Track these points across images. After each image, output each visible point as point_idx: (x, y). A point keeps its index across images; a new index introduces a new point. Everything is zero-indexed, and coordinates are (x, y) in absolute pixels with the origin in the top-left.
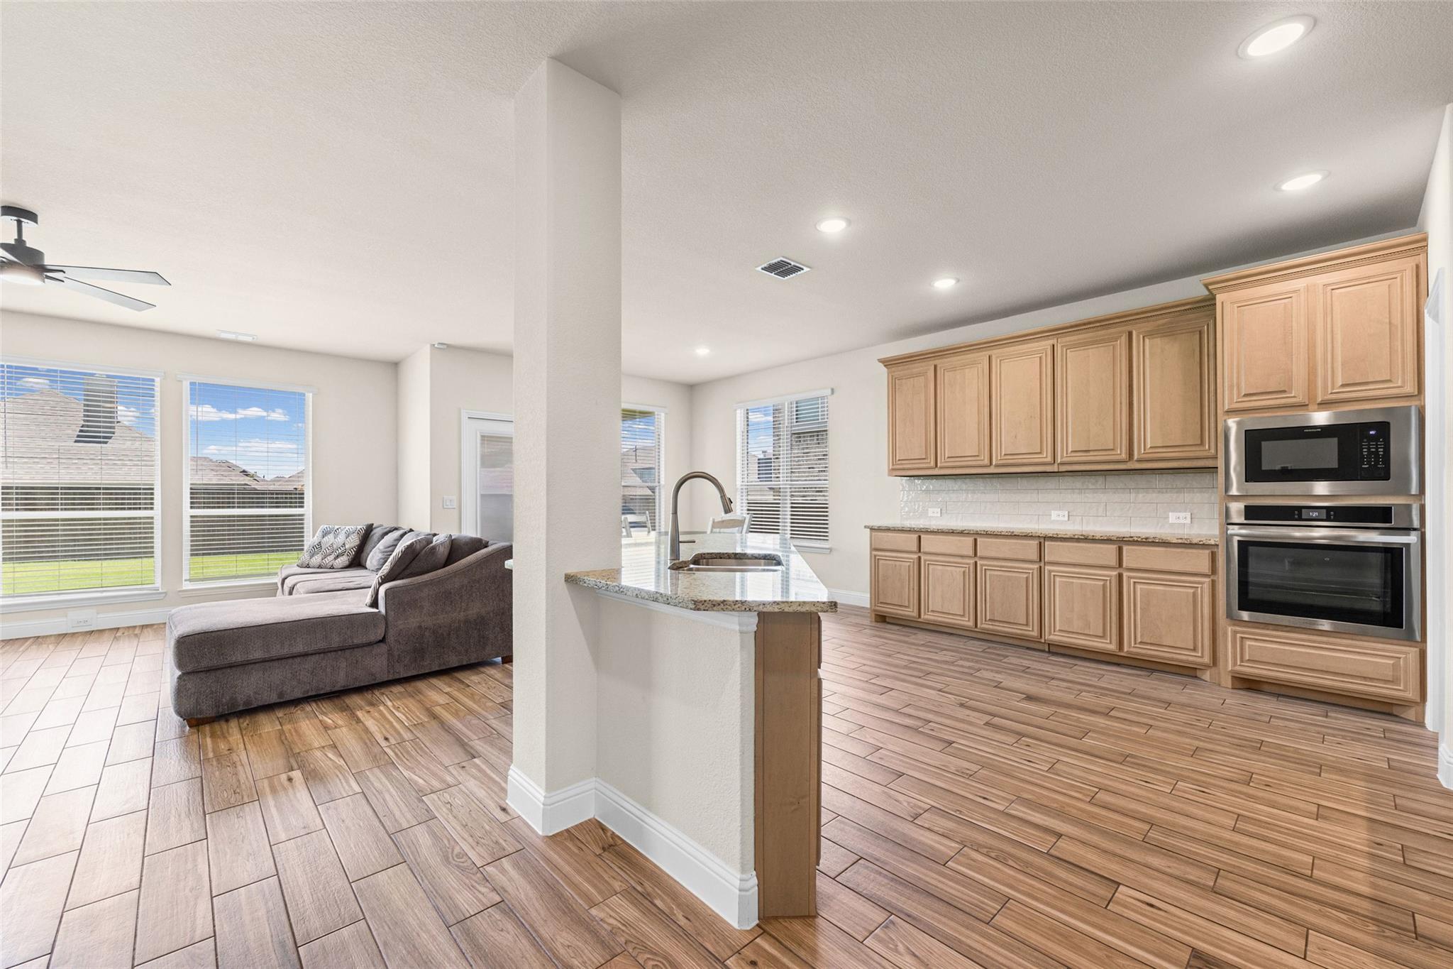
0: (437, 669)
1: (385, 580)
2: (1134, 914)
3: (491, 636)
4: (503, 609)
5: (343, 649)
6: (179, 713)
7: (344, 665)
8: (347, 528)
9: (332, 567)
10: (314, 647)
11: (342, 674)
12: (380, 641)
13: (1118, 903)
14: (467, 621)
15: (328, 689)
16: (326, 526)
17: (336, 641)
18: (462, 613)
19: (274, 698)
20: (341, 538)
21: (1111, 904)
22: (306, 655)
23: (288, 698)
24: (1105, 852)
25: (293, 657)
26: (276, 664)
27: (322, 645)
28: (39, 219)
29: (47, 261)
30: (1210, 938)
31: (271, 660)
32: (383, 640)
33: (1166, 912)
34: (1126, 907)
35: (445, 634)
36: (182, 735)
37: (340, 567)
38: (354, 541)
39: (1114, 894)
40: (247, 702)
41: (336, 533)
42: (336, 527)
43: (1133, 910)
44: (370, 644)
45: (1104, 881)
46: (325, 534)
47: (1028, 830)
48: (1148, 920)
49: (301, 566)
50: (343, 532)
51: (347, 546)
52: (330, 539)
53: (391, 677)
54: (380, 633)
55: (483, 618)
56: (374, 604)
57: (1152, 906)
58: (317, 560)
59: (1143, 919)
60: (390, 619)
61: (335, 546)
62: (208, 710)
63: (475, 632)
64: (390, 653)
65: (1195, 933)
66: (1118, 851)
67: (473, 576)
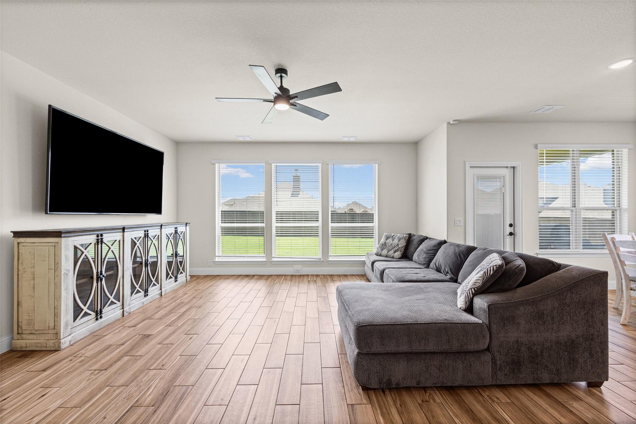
0: (531, 382)
3: (581, 361)
4: (592, 335)
5: (460, 353)
7: (461, 366)
8: (398, 235)
9: (393, 257)
10: (440, 348)
11: (460, 373)
12: (486, 349)
14: (558, 343)
15: (449, 384)
16: (387, 234)
17: (455, 345)
18: (554, 334)
20: (396, 241)
22: (435, 353)
23: (423, 385)
25: (427, 354)
27: (446, 347)
31: (412, 354)
32: (488, 349)
35: (538, 351)
37: (397, 258)
38: (403, 243)
40: (398, 383)
41: (393, 238)
42: (393, 234)
44: (478, 352)
46: (387, 238)
50: (397, 237)
51: (400, 246)
52: (390, 241)
55: (573, 342)
58: (385, 252)
61: (393, 245)
63: (566, 354)
64: (494, 362)
67: (564, 300)
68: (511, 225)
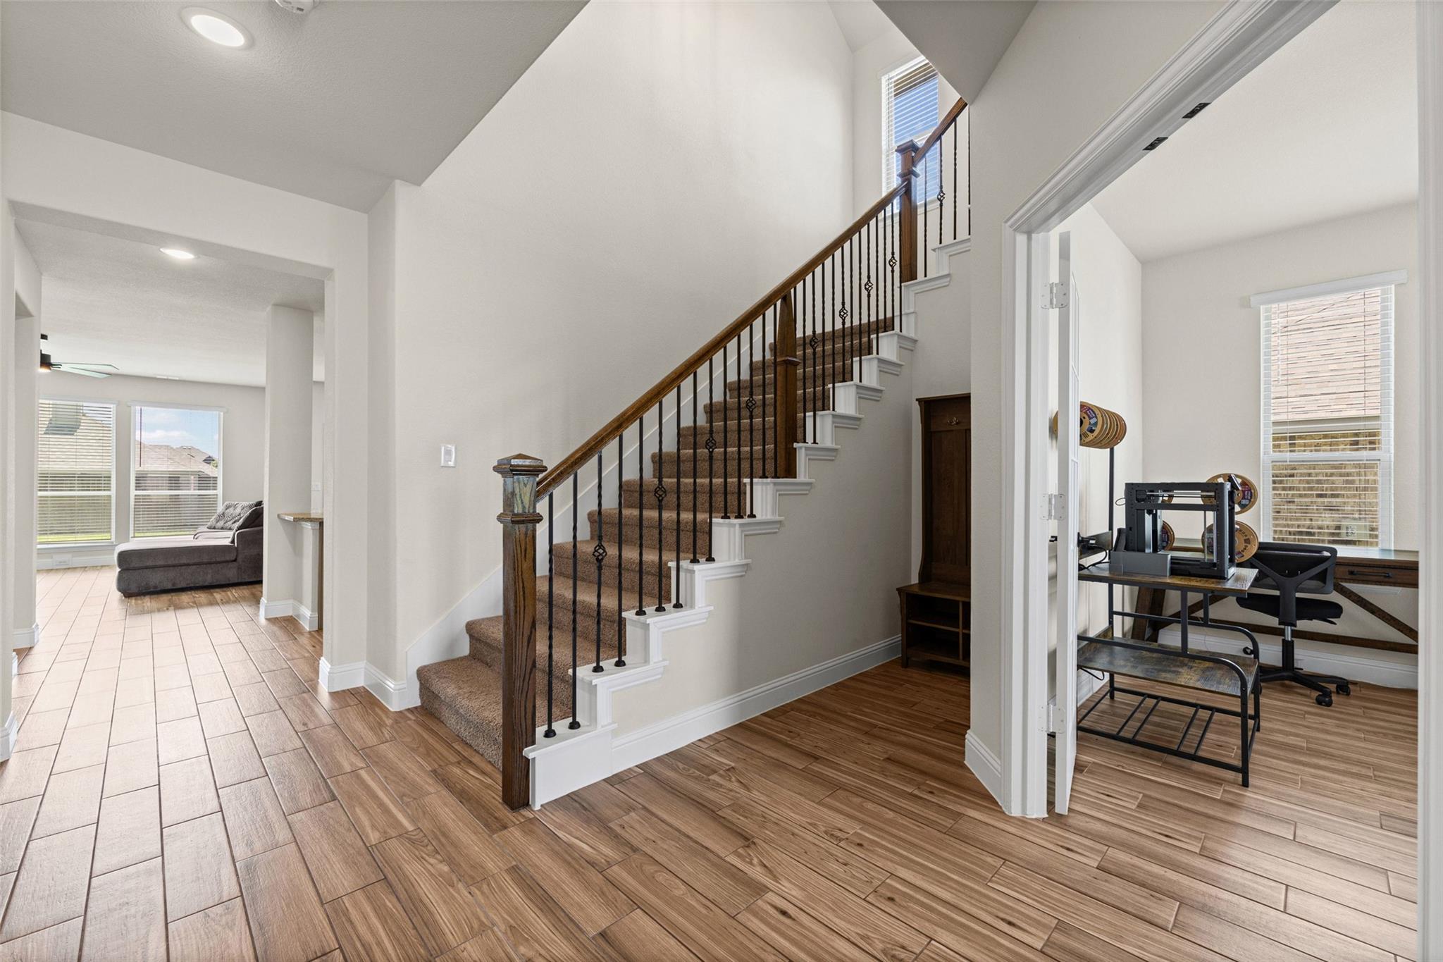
1: (239, 528)
5: (210, 563)
6: (119, 590)
7: (210, 571)
8: (243, 503)
9: (231, 529)
10: (192, 561)
11: (209, 576)
12: (233, 561)
15: (201, 584)
16: (229, 502)
17: (206, 559)
19: (169, 586)
20: (238, 510)
22: (188, 565)
23: (179, 586)
25: (181, 565)
26: (171, 568)
27: (196, 560)
28: (49, 338)
29: (52, 361)
31: (169, 566)
32: (235, 560)
36: (122, 601)
40: (155, 587)
41: (235, 506)
42: (236, 503)
44: (227, 562)
49: (209, 528)
50: (240, 506)
51: (242, 515)
52: (231, 510)
53: (240, 581)
54: (233, 556)
56: (233, 542)
58: (221, 524)
60: (239, 549)
61: (233, 516)
62: (134, 589)
64: (239, 568)
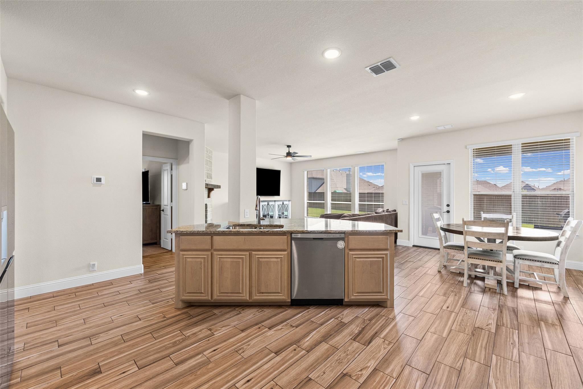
2: (125, 366)
13: (132, 364)
21: (134, 362)
24: (158, 375)
30: (99, 380)
33: (118, 375)
34: (130, 365)
39: (137, 365)
43: (126, 366)
45: (144, 366)
47: (185, 356)
48: (120, 368)
57: (124, 373)
59: (122, 367)
65: (105, 378)
66: (154, 380)
68: (448, 205)
